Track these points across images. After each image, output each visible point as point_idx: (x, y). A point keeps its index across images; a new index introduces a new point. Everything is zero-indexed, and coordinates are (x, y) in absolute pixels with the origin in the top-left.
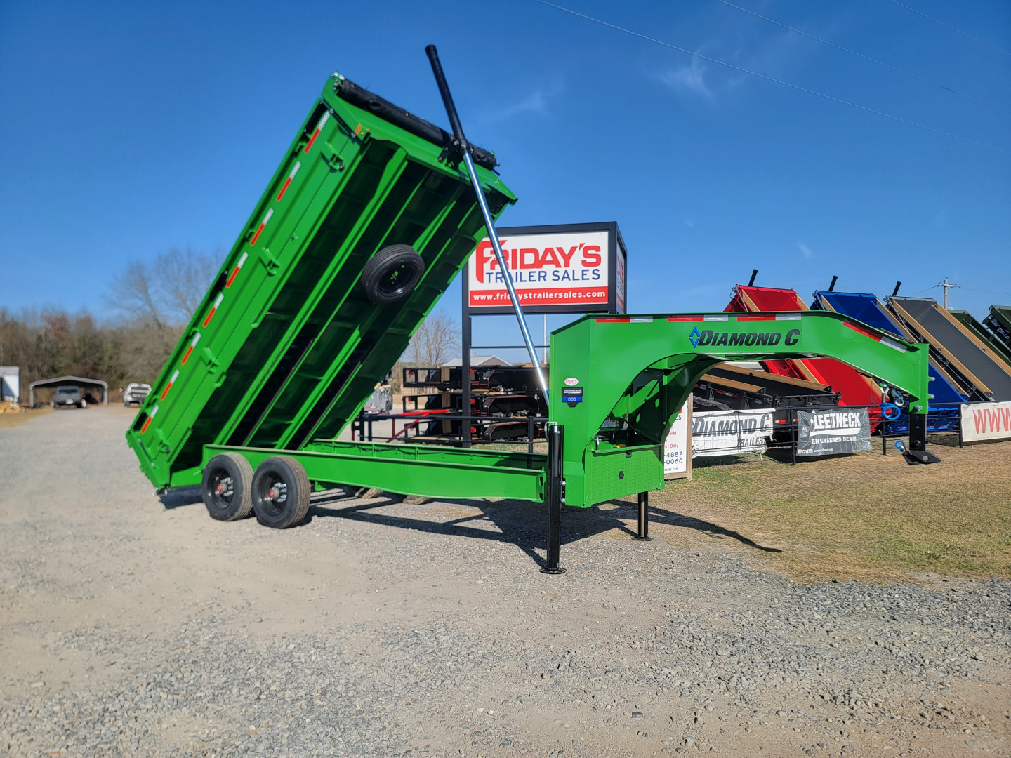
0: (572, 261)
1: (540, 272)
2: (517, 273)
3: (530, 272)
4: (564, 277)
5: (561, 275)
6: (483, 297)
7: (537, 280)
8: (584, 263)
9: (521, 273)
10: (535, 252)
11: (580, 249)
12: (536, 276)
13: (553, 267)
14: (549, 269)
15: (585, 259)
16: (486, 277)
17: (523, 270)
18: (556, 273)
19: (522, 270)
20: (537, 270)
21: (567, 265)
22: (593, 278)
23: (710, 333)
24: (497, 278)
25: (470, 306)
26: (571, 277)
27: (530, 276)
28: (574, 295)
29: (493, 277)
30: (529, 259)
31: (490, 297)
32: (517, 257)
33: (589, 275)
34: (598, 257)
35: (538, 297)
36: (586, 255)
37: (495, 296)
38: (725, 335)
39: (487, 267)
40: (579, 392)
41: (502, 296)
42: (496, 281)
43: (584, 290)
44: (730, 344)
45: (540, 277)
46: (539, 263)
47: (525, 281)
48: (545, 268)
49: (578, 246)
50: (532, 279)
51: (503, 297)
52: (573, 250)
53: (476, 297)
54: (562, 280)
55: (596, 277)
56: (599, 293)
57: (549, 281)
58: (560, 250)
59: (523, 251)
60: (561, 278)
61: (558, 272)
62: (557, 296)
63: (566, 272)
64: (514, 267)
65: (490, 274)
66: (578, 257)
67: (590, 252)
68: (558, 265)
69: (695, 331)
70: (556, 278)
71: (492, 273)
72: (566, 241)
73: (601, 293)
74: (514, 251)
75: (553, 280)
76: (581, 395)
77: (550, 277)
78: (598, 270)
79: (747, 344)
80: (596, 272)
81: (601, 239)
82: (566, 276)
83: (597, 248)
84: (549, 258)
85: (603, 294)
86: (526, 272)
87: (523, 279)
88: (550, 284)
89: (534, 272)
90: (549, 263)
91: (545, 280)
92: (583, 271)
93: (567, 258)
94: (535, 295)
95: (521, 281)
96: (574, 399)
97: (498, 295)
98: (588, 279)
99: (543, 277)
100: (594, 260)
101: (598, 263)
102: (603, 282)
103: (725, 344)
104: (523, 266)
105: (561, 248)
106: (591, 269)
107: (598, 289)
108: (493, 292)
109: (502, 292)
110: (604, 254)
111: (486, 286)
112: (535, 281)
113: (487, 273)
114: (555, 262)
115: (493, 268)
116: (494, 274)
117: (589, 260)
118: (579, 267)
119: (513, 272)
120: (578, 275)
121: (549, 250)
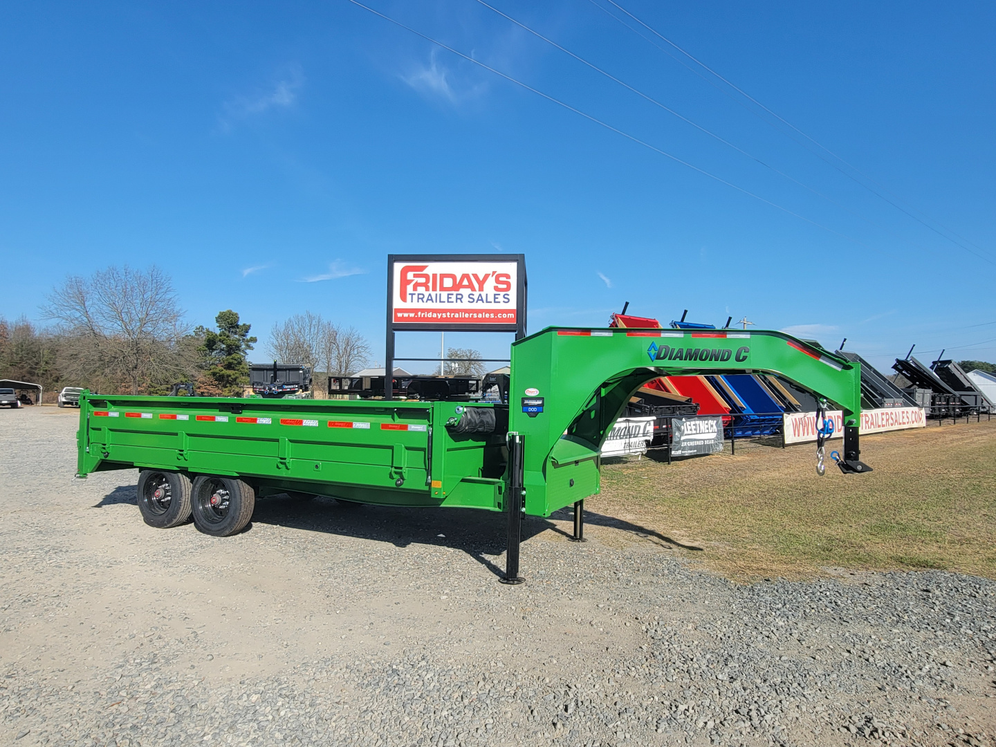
0: (485, 286)
1: (457, 295)
2: (436, 295)
3: (448, 295)
4: (478, 300)
5: (476, 297)
6: (406, 315)
7: (455, 301)
8: (496, 288)
9: (440, 295)
10: (453, 277)
11: (492, 276)
12: (453, 298)
13: (469, 291)
14: (465, 292)
15: (496, 285)
16: (409, 297)
17: (443, 293)
18: (471, 296)
19: (441, 292)
20: (455, 293)
21: (481, 289)
22: (504, 302)
23: (667, 348)
24: (419, 298)
25: (393, 322)
26: (485, 300)
27: (448, 298)
28: (487, 316)
29: (415, 297)
30: (448, 283)
31: (412, 315)
33: (501, 298)
34: (509, 284)
35: (456, 316)
36: (497, 281)
37: (416, 314)
38: (681, 351)
39: (410, 288)
40: (540, 402)
41: (423, 314)
43: (496, 312)
44: (685, 359)
45: (457, 299)
46: (457, 286)
47: (444, 302)
48: (462, 291)
49: (491, 273)
52: (486, 276)
53: (400, 315)
54: (477, 302)
55: (507, 300)
56: (508, 315)
57: (465, 303)
58: (476, 276)
59: (443, 276)
60: (476, 300)
61: (473, 295)
62: (472, 316)
63: (480, 295)
64: (434, 289)
65: (412, 295)
66: (490, 284)
67: (502, 279)
68: (473, 289)
69: (653, 346)
70: (472, 300)
71: (415, 294)
72: (481, 268)
73: (511, 315)
74: (435, 276)
75: (469, 302)
76: (542, 405)
77: (465, 299)
78: (508, 295)
79: (701, 359)
80: (506, 296)
81: (511, 268)
82: (480, 299)
83: (508, 276)
84: (465, 282)
85: (512, 315)
86: (444, 294)
88: (465, 305)
89: (452, 294)
90: (465, 287)
91: (461, 302)
92: (495, 295)
93: (481, 284)
94: (452, 314)
95: (440, 302)
96: (535, 409)
97: (419, 313)
99: (460, 298)
101: (508, 288)
102: (513, 305)
103: (681, 359)
104: (442, 289)
105: (476, 275)
106: (502, 293)
107: (507, 311)
108: (415, 311)
109: (423, 310)
110: (513, 281)
111: (408, 305)
112: (453, 302)
113: (410, 294)
114: (471, 286)
115: (415, 289)
116: (417, 295)
117: (501, 286)
118: (492, 292)
119: (433, 294)
120: (491, 298)
121: (466, 276)
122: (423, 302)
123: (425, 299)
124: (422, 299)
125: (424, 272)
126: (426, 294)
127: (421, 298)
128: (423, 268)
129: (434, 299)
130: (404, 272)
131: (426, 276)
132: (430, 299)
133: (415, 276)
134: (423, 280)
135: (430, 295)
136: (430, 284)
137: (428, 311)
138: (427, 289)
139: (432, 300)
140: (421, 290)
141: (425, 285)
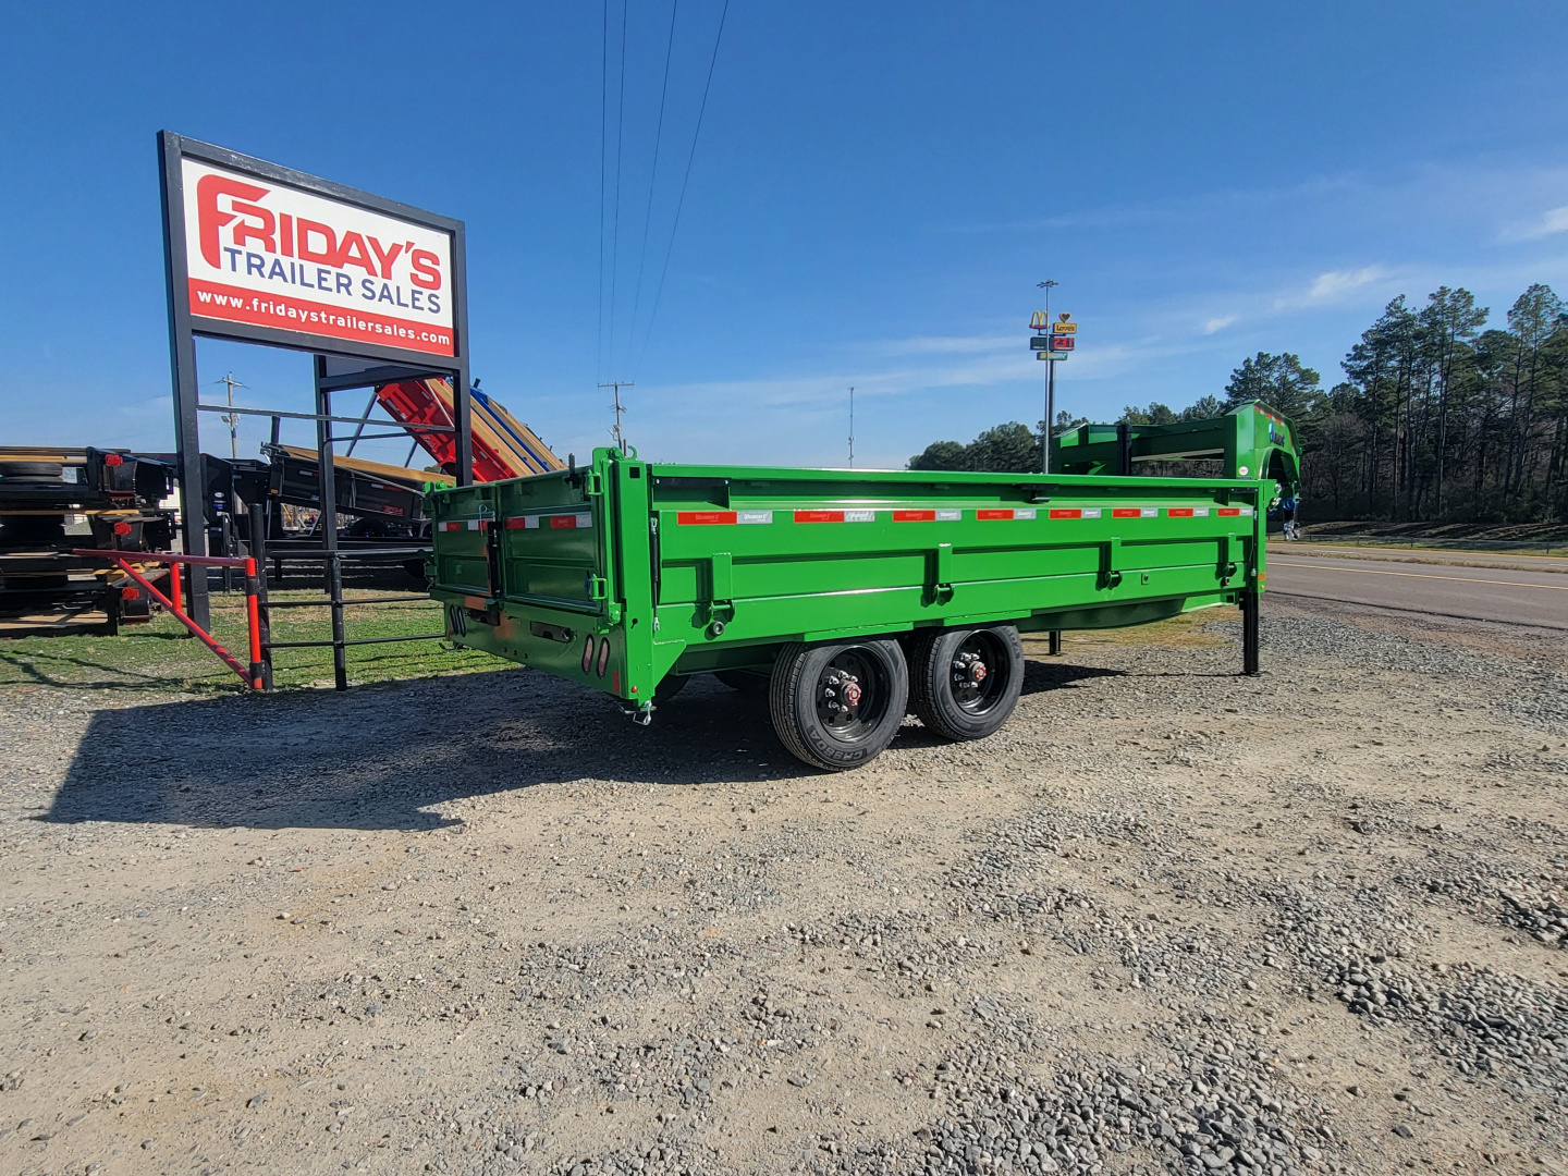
0: (394, 269)
1: (338, 275)
2: (293, 264)
3: (320, 271)
5: (378, 290)
6: (221, 300)
7: (335, 289)
8: (414, 278)
9: (301, 267)
10: (328, 232)
11: (407, 252)
12: (331, 282)
13: (361, 272)
14: (355, 273)
15: (415, 272)
16: (225, 257)
18: (367, 285)
19: (304, 262)
20: (334, 270)
21: (387, 274)
22: (430, 309)
24: (250, 266)
25: (186, 312)
26: (395, 301)
27: (320, 278)
28: (402, 332)
29: (241, 260)
30: (317, 243)
31: (237, 303)
32: (293, 234)
33: (423, 301)
34: (437, 275)
35: (339, 323)
36: (417, 265)
37: (247, 302)
39: (226, 235)
41: (264, 305)
42: (250, 272)
43: (419, 327)
45: (339, 285)
46: (336, 256)
47: (311, 286)
48: (348, 269)
49: (406, 245)
50: (324, 284)
51: (267, 309)
52: (396, 249)
53: (206, 297)
54: (380, 300)
55: (435, 308)
56: (440, 337)
57: (354, 295)
58: (374, 242)
59: (306, 226)
60: (377, 296)
61: (372, 283)
62: (375, 328)
63: (385, 286)
64: (287, 251)
65: (234, 252)
66: (403, 265)
67: (423, 261)
68: (372, 272)
70: (370, 294)
71: (240, 253)
72: (384, 229)
73: (444, 338)
74: (286, 219)
75: (364, 295)
77: (356, 287)
78: (437, 297)
80: (433, 299)
81: (438, 243)
82: (385, 294)
83: (434, 258)
84: (354, 252)
85: (446, 340)
86: (311, 269)
87: (306, 281)
88: (355, 301)
89: (329, 272)
90: (354, 261)
91: (349, 293)
92: (413, 292)
93: (388, 260)
94: (332, 317)
95: (303, 283)
97: (255, 302)
98: (422, 309)
99: (344, 285)
100: (429, 278)
101: (436, 285)
102: (445, 319)
104: (306, 254)
105: (376, 239)
106: (427, 292)
107: (438, 330)
108: (247, 295)
109: (264, 297)
110: (445, 269)
111: (223, 275)
112: (330, 290)
113: (226, 249)
114: (364, 262)
115: (239, 240)
116: (244, 256)
117: (423, 276)
118: (408, 287)
119: (286, 262)
120: (406, 298)
121: (352, 237)
122: (262, 275)
123: (266, 270)
124: (259, 268)
125: (261, 203)
126: (269, 258)
127: (253, 264)
128: (259, 194)
129: (289, 277)
130: (208, 189)
131: (266, 215)
132: (277, 270)
133: (237, 207)
134: (257, 223)
135: (277, 262)
136: (277, 237)
137: (278, 300)
138: (270, 247)
139: (282, 274)
140: (254, 245)
141: (265, 235)
